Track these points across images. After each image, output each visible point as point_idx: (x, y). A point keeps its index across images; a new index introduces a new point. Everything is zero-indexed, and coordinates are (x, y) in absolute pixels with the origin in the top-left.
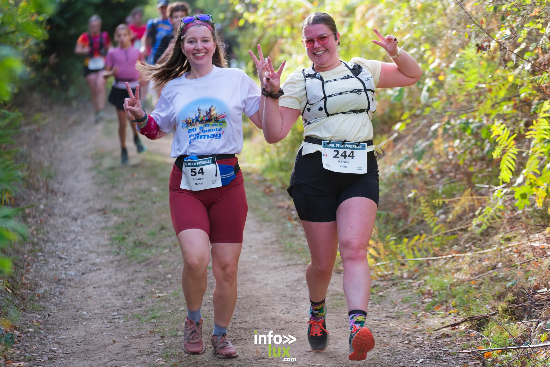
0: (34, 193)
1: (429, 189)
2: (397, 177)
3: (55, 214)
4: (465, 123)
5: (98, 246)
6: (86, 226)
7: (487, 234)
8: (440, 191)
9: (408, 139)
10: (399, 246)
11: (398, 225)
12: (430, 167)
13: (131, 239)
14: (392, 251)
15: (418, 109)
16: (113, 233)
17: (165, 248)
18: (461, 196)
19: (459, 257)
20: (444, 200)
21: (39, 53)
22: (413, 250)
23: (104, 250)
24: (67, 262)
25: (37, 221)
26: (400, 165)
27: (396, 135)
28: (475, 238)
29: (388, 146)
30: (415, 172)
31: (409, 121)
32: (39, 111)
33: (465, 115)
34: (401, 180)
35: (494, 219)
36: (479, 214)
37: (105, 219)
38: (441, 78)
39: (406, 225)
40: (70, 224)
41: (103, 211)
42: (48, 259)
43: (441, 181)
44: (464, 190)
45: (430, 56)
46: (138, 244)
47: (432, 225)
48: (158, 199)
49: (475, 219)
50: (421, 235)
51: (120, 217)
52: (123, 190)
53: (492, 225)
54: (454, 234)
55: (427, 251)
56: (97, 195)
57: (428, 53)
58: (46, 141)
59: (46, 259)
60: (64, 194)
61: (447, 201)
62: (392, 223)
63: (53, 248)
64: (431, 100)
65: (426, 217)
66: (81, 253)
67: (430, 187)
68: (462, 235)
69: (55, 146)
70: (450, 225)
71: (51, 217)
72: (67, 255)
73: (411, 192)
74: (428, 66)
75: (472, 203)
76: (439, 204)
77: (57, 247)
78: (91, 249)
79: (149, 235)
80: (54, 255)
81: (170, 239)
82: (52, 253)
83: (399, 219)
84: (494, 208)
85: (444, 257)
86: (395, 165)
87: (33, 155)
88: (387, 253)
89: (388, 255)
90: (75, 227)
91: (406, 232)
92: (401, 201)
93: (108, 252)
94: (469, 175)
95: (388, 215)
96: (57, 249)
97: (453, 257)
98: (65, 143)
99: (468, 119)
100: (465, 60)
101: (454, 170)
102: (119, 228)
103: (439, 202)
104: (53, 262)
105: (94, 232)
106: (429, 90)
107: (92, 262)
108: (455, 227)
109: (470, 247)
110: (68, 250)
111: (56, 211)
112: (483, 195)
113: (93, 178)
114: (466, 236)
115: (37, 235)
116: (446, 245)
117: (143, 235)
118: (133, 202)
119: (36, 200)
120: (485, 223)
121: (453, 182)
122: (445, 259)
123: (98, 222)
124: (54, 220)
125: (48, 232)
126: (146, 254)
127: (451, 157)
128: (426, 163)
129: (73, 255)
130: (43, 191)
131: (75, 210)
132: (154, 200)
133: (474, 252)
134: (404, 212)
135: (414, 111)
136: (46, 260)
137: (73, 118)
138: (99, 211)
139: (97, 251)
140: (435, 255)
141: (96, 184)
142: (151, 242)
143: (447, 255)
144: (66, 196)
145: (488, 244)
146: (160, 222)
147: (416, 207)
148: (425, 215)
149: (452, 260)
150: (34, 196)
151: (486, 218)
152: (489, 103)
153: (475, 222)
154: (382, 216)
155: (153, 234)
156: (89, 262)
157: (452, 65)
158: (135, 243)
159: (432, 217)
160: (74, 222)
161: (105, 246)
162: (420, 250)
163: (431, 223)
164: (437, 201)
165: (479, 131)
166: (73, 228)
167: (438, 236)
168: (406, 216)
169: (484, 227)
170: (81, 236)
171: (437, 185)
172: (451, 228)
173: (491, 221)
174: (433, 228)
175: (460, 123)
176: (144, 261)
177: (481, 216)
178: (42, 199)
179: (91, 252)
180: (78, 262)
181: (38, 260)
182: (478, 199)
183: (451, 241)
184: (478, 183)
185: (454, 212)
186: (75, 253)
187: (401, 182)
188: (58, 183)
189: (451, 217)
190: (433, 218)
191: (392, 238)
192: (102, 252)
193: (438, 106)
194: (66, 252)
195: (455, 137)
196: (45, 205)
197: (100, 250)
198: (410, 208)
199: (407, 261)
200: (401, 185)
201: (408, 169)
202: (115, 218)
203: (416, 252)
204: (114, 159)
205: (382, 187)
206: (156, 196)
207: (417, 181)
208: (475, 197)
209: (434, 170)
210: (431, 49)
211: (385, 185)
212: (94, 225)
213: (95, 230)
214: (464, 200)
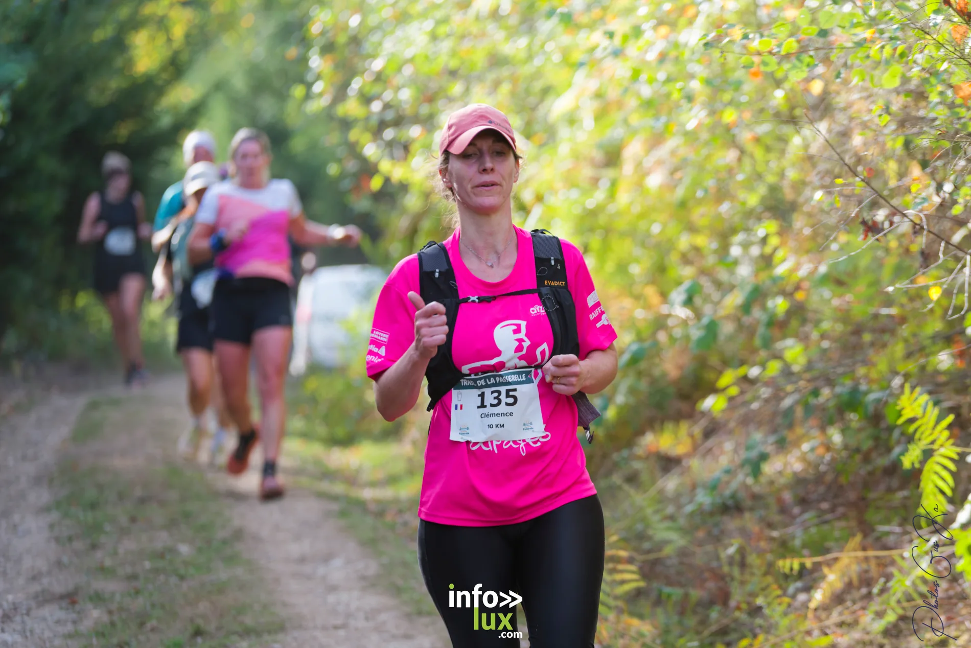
1: (772, 539)
2: (707, 512)
4: (850, 394)
6: (32, 631)
7: (896, 632)
8: (797, 542)
11: (708, 616)
15: (753, 365)
18: (841, 549)
20: (803, 560)
26: (714, 487)
31: (734, 391)
35: (913, 600)
36: (881, 592)
37: (75, 616)
38: (801, 296)
39: (726, 616)
41: (70, 598)
43: (798, 520)
44: (848, 538)
45: (775, 249)
47: (776, 616)
48: (192, 570)
49: (872, 601)
50: (755, 637)
51: (105, 610)
52: (114, 552)
53: (909, 614)
54: (826, 635)
56: (59, 564)
57: (774, 241)
61: (809, 563)
62: (695, 613)
64: (780, 345)
67: (775, 534)
68: (843, 636)
70: (818, 613)
73: (732, 545)
74: (772, 270)
75: (865, 566)
76: (792, 569)
83: (710, 603)
84: (912, 577)
86: (703, 486)
91: (724, 631)
92: (714, 564)
94: (862, 506)
95: (686, 595)
99: (856, 386)
101: (829, 497)
102: (103, 635)
103: (792, 564)
105: (48, 645)
106: (773, 323)
108: (828, 617)
113: (51, 527)
114: (851, 637)
118: (133, 577)
120: (893, 610)
121: (826, 522)
123: (58, 622)
127: (823, 467)
131: (10, 597)
132: (182, 571)
134: (720, 589)
135: (744, 370)
137: (13, 398)
138: (61, 597)
141: (57, 540)
146: (192, 621)
147: (745, 576)
151: (894, 599)
152: (900, 348)
153: (872, 607)
154: (674, 598)
157: (822, 269)
159: (776, 598)
164: (788, 562)
165: (881, 410)
167: (792, 639)
168: (725, 596)
169: (891, 617)
171: (790, 530)
172: (820, 620)
173: (906, 604)
174: (778, 622)
175: (841, 394)
177: (885, 595)
182: (877, 558)
184: (882, 522)
185: (825, 586)
187: (715, 524)
189: (818, 597)
190: (779, 600)
191: (690, 644)
193: (796, 358)
195: (830, 423)
198: (733, 579)
200: (716, 531)
201: (733, 496)
202: (96, 613)
204: (100, 487)
205: (673, 536)
206: (186, 564)
207: (749, 520)
208: (871, 553)
209: (787, 496)
210: (781, 233)
211: (680, 529)
212: (50, 628)
213: (51, 640)
214: (847, 560)
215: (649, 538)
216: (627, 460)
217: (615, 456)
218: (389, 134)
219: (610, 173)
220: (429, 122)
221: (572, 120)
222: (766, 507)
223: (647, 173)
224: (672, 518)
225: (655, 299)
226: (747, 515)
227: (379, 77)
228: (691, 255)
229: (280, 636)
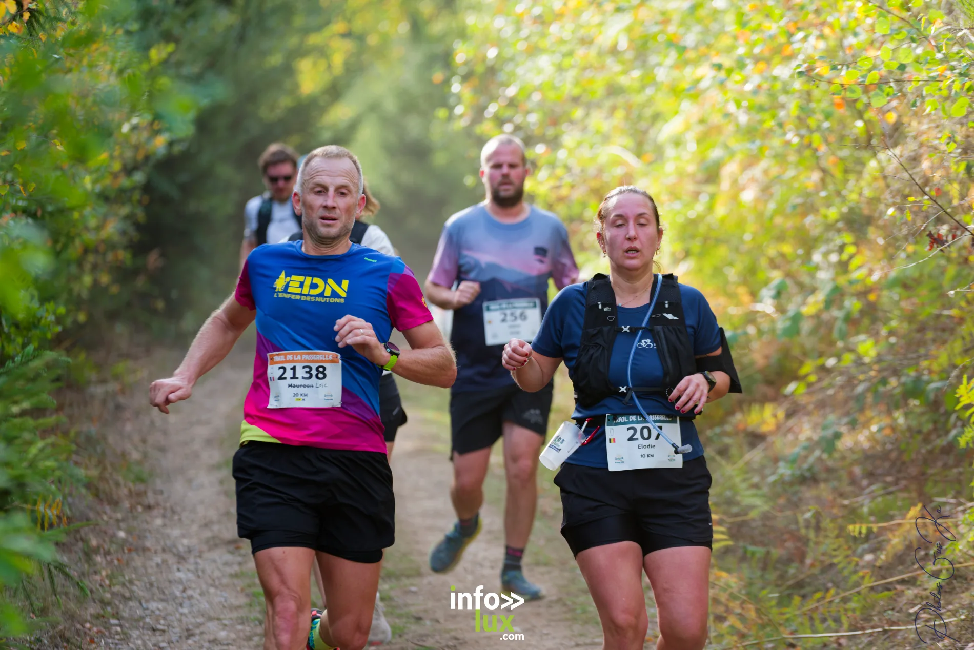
0: (108, 509)
1: (845, 507)
2: (787, 482)
3: (145, 549)
4: (914, 383)
5: (224, 607)
6: (203, 571)
7: (949, 588)
8: (865, 510)
10: (786, 610)
11: (786, 572)
12: (850, 466)
14: (770, 620)
15: (831, 356)
16: (254, 584)
18: (903, 516)
19: (896, 632)
20: (870, 525)
21: (126, 248)
22: (811, 618)
23: (234, 615)
24: (164, 637)
25: (112, 561)
26: (795, 461)
28: (928, 598)
31: (813, 379)
32: (127, 356)
33: (913, 368)
34: (795, 488)
37: (239, 559)
38: (873, 297)
39: (802, 572)
40: (175, 567)
41: (236, 544)
42: (130, 632)
43: (867, 491)
44: (910, 507)
47: (846, 573)
50: (827, 590)
53: (960, 574)
54: (889, 590)
55: (837, 620)
57: (851, 250)
58: (137, 414)
59: (125, 630)
61: (875, 528)
62: (775, 569)
63: (140, 611)
64: (854, 339)
66: (192, 620)
67: (846, 502)
68: (902, 591)
69: (152, 425)
70: (882, 571)
71: (139, 555)
72: (164, 625)
73: (809, 510)
74: (849, 275)
76: (860, 533)
77: (147, 609)
78: (211, 613)
80: (141, 624)
82: (137, 620)
83: (789, 561)
85: (869, 631)
86: (784, 460)
87: (111, 439)
88: (761, 624)
89: (763, 627)
90: (183, 573)
91: (800, 585)
92: (793, 527)
93: (242, 618)
94: (920, 480)
95: (768, 553)
96: (147, 612)
97: (885, 632)
99: (919, 376)
101: (893, 472)
103: (860, 528)
104: (138, 637)
105: (217, 583)
106: (849, 318)
107: (212, 637)
108: (892, 576)
109: (916, 613)
110: (167, 615)
111: (148, 544)
114: (911, 592)
115: (110, 586)
116: (873, 609)
119: (112, 521)
121: (890, 493)
122: (870, 634)
123: (226, 564)
124: (144, 560)
125: (131, 582)
127: (889, 446)
129: (175, 623)
130: (125, 505)
131: (185, 542)
134: (797, 548)
135: (822, 361)
136: (125, 634)
138: (230, 543)
139: (221, 617)
140: (852, 627)
141: (227, 493)
143: (873, 628)
144: (169, 515)
145: (950, 607)
147: (820, 538)
149: (883, 637)
150: (108, 514)
152: (959, 345)
154: (758, 555)
156: (207, 637)
157: (893, 274)
159: (847, 557)
160: (181, 564)
161: (238, 608)
162: (824, 620)
163: (844, 568)
164: (857, 527)
165: (940, 398)
166: (179, 575)
167: (859, 593)
168: (802, 557)
170: (194, 589)
171: (860, 499)
172: (884, 578)
173: (958, 566)
174: (847, 578)
175: (906, 383)
178: (122, 520)
179: (211, 619)
180: (187, 637)
181: (110, 633)
183: (882, 603)
184: (939, 494)
185: (889, 548)
186: (180, 620)
187: (794, 493)
188: (155, 491)
189: (883, 556)
190: (848, 560)
191: (772, 595)
192: (231, 619)
193: (867, 352)
194: (165, 619)
195: (896, 408)
196: (129, 532)
197: (228, 615)
198: (808, 540)
199: (799, 639)
200: (795, 499)
201: (810, 469)
203: (817, 621)
205: (757, 502)
207: (824, 490)
209: (857, 470)
210: (856, 244)
211: (764, 496)
212: (219, 569)
213: (219, 578)
214: (908, 527)
215: (737, 504)
216: (719, 435)
217: (709, 432)
219: (710, 188)
220: (554, 143)
221: (677, 142)
222: (839, 479)
223: (743, 189)
224: (756, 486)
225: (746, 298)
226: (822, 486)
227: (512, 103)
228: (778, 261)
229: (416, 581)
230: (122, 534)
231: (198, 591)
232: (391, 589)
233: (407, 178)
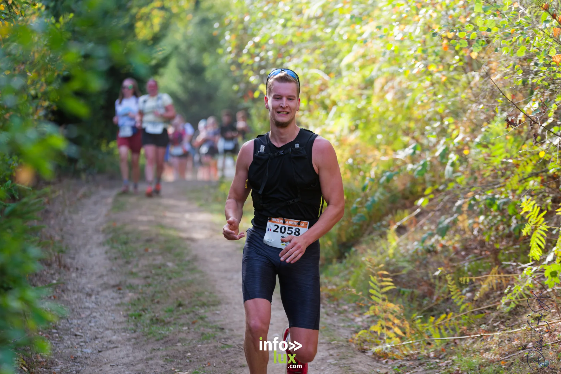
1: (454, 267)
2: (420, 253)
3: (68, 290)
4: (490, 199)
5: (114, 323)
6: (100, 302)
7: (515, 312)
8: (466, 268)
9: (430, 215)
10: (425, 325)
11: (423, 302)
12: (453, 244)
13: (147, 316)
14: (418, 330)
15: (441, 184)
16: (129, 310)
17: (183, 325)
18: (488, 274)
19: (487, 336)
20: (471, 278)
22: (439, 328)
23: (120, 327)
24: (82, 340)
25: (50, 297)
26: (423, 241)
27: (418, 210)
28: (503, 317)
29: (411, 222)
30: (439, 248)
31: (432, 196)
32: (48, 183)
33: (491, 191)
34: (425, 256)
35: (523, 297)
36: (508, 293)
37: (121, 296)
38: (466, 152)
39: (432, 303)
40: (85, 300)
41: (118, 287)
42: (63, 336)
43: (467, 258)
44: (491, 268)
45: (454, 130)
46: (155, 321)
47: (459, 304)
48: (174, 275)
49: (504, 297)
50: (447, 313)
51: (135, 293)
52: (137, 265)
53: (521, 304)
54: (482, 313)
55: (454, 329)
56: (111, 270)
57: (453, 127)
58: (57, 215)
59: (61, 335)
60: (77, 269)
61: (474, 279)
62: (417, 301)
63: (68, 325)
64: (455, 175)
65: (453, 296)
66: (97, 330)
67: (455, 264)
68: (490, 313)
69: (66, 220)
70: (477, 303)
71: (65, 293)
72: (82, 333)
73: (438, 270)
74: (452, 140)
75: (499, 281)
76: (466, 282)
77: (72, 324)
78: (107, 326)
79: (166, 312)
80: (69, 332)
81: (188, 316)
82: (67, 330)
83: (424, 297)
84: (523, 287)
85: (472, 336)
86: (418, 241)
87: (44, 229)
88: (413, 332)
89: (414, 334)
90: (89, 303)
91: (431, 310)
92: (425, 278)
93: (124, 329)
94: (496, 252)
95: (413, 292)
96: (72, 326)
97: (481, 336)
98: (75, 217)
99: (494, 195)
100: (491, 134)
101: (479, 248)
102: (135, 305)
103: (466, 280)
104: (68, 340)
105: (109, 309)
106: (453, 165)
107: (109, 340)
108: (482, 305)
109: (498, 326)
110: (83, 327)
111: (69, 287)
112: (510, 273)
113: (106, 253)
114: (494, 314)
116: (474, 324)
117: (160, 312)
118: (147, 277)
119: (48, 275)
120: (514, 302)
121: (479, 259)
122: (473, 338)
123: (113, 298)
124: (68, 296)
126: (164, 331)
127: (475, 232)
128: (451, 240)
129: (88, 332)
130: (55, 266)
131: (89, 286)
132: (170, 275)
133: (503, 332)
134: (429, 289)
135: (437, 186)
136: (61, 338)
137: (83, 190)
138: (114, 286)
139: (113, 328)
140: (462, 334)
141: (110, 259)
142: (169, 319)
143: (475, 334)
144: (79, 271)
145: (517, 323)
146: (177, 299)
147: (441, 284)
148: (452, 293)
149: (480, 340)
150: (46, 272)
151: (515, 297)
152: (516, 179)
153: (504, 300)
154: (407, 293)
155: (171, 311)
156: (106, 339)
157: (477, 140)
158: (152, 320)
159: (458, 296)
160: (88, 298)
161: (121, 323)
162: (446, 329)
163: (458, 302)
164: (464, 278)
165: (505, 207)
166: (87, 304)
167: (466, 315)
168: (431, 294)
169: (513, 305)
170: (96, 312)
171: (462, 263)
172: (479, 306)
173: (520, 300)
174: (460, 307)
175: (486, 199)
176: (162, 339)
177: (510, 294)
178: (54, 274)
179: (107, 329)
180: (94, 339)
181: (52, 337)
182: (505, 277)
183: (478, 320)
184: (505, 260)
185: (480, 290)
186: (90, 330)
187: (424, 259)
188: (70, 258)
189: (478, 295)
190: (460, 297)
191: (418, 317)
192: (118, 329)
193: (462, 181)
194: (82, 329)
195: (481, 213)
196: (58, 280)
197: (116, 327)
198: (436, 285)
199: (433, 340)
200: (424, 262)
201: (432, 246)
202: (130, 294)
203: (443, 331)
204: (127, 234)
205: (405, 264)
206: (172, 272)
208: (502, 275)
209: (458, 246)
210: (455, 123)
211: (408, 261)
212: (109, 301)
213: (110, 306)
214: (491, 278)
215: (394, 265)
216: (379, 227)
217: (374, 226)
218: (262, 72)
219: (366, 92)
221: (349, 67)
222: (448, 251)
223: (387, 92)
224: (403, 256)
225: (390, 152)
226: (439, 255)
228: (407, 131)
229: (219, 307)
230: (55, 282)
231: (99, 314)
232: (205, 312)
233: (191, 85)
